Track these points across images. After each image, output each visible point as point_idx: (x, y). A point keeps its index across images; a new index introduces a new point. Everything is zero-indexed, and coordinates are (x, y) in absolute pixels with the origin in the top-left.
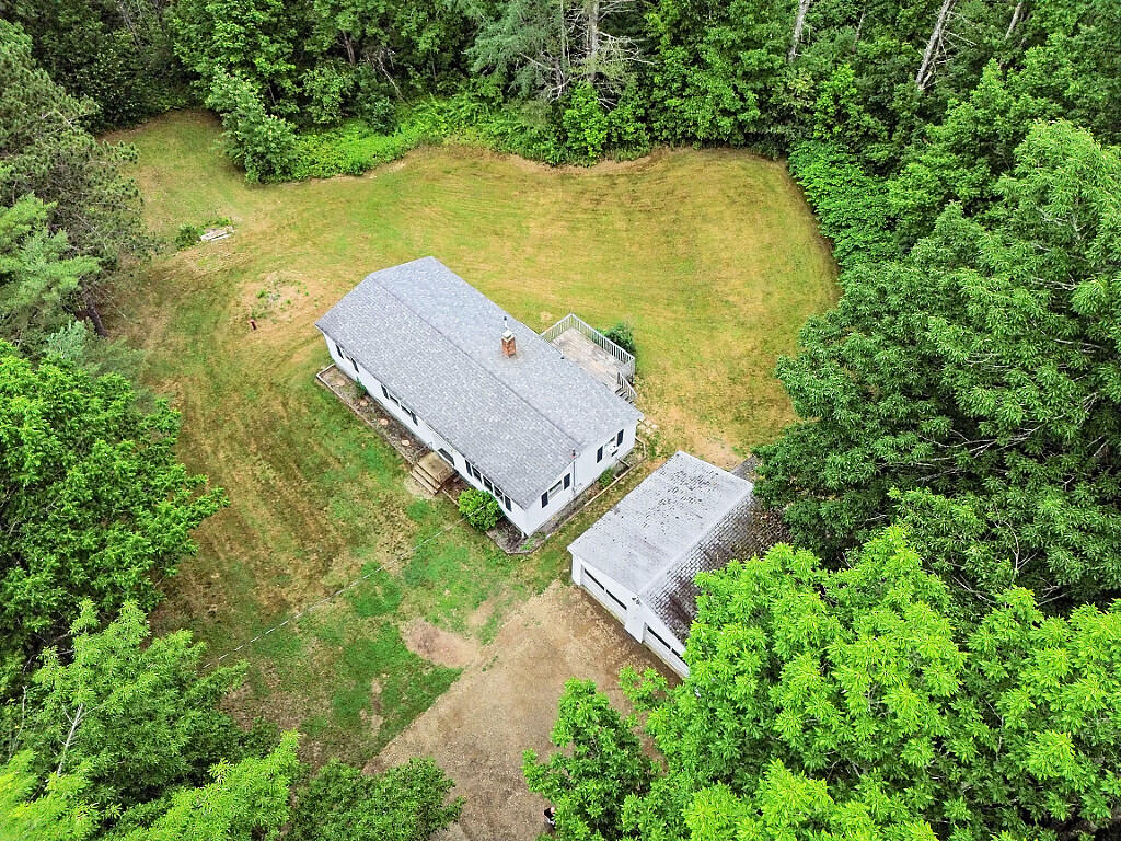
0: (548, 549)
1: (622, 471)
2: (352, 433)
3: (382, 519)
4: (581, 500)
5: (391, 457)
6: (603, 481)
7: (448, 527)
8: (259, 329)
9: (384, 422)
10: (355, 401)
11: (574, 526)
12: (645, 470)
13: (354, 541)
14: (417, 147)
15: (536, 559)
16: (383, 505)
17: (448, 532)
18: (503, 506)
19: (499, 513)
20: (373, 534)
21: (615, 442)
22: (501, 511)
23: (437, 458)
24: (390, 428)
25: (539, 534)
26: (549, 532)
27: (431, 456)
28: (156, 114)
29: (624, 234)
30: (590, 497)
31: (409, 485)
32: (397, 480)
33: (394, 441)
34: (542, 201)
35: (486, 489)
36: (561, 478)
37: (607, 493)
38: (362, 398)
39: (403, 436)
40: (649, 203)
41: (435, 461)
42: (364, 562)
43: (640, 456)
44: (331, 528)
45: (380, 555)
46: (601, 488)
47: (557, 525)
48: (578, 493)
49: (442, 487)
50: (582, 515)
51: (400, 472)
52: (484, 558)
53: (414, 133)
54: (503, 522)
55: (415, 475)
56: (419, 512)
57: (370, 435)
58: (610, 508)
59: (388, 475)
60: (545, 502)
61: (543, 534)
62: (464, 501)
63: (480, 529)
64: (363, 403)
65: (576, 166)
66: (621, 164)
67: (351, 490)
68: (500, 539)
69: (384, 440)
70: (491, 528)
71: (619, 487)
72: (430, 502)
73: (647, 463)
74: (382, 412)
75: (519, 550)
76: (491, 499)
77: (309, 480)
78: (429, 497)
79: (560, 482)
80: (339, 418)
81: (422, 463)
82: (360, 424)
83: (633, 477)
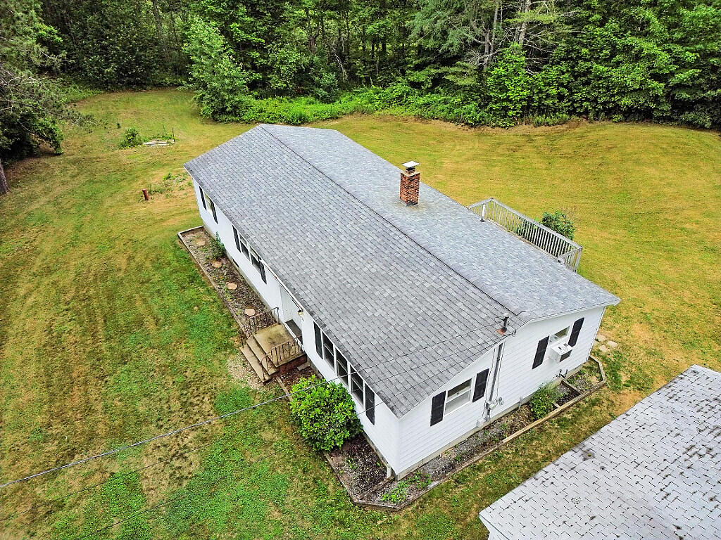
0: (430, 510)
1: (567, 398)
2: (190, 293)
3: (176, 405)
4: (495, 430)
5: (225, 326)
6: (533, 406)
7: (268, 435)
8: (150, 201)
9: (233, 286)
10: (208, 262)
11: (482, 475)
12: (606, 403)
13: (118, 434)
14: (352, 113)
15: (405, 525)
16: (186, 386)
17: (266, 444)
18: (360, 409)
19: (352, 424)
20: (153, 427)
21: (567, 337)
22: (357, 421)
23: (282, 332)
24: (236, 295)
25: (417, 476)
26: (437, 476)
27: (274, 329)
28: (160, 86)
29: (544, 172)
30: (512, 429)
31: (233, 366)
32: (220, 355)
33: (235, 308)
34: (458, 147)
35: (338, 381)
36: (471, 374)
37: (541, 429)
38: (218, 259)
39: (249, 304)
40: (570, 152)
41: (279, 336)
42: (117, 469)
43: (594, 380)
44: (99, 407)
45: (147, 462)
46: (533, 417)
47: (452, 467)
48: (494, 415)
49: (277, 373)
50: (497, 458)
51: (227, 346)
52: (313, 503)
53: (352, 105)
54: (357, 442)
55: (245, 351)
56: (233, 402)
57: (209, 298)
58: (573, 444)
59: (209, 347)
60: (437, 417)
61: (424, 478)
62: (298, 392)
63: (317, 448)
64: (217, 265)
65: (493, 127)
66: (539, 129)
67: (155, 359)
68: (348, 471)
69: (224, 305)
70: (335, 450)
71: (561, 422)
72: (255, 392)
73: (607, 393)
74: (234, 275)
75: (378, 500)
76: (344, 397)
77: (108, 339)
78: (254, 385)
79: (467, 383)
80: (182, 276)
81: (261, 336)
82: (203, 285)
83: (585, 411)
